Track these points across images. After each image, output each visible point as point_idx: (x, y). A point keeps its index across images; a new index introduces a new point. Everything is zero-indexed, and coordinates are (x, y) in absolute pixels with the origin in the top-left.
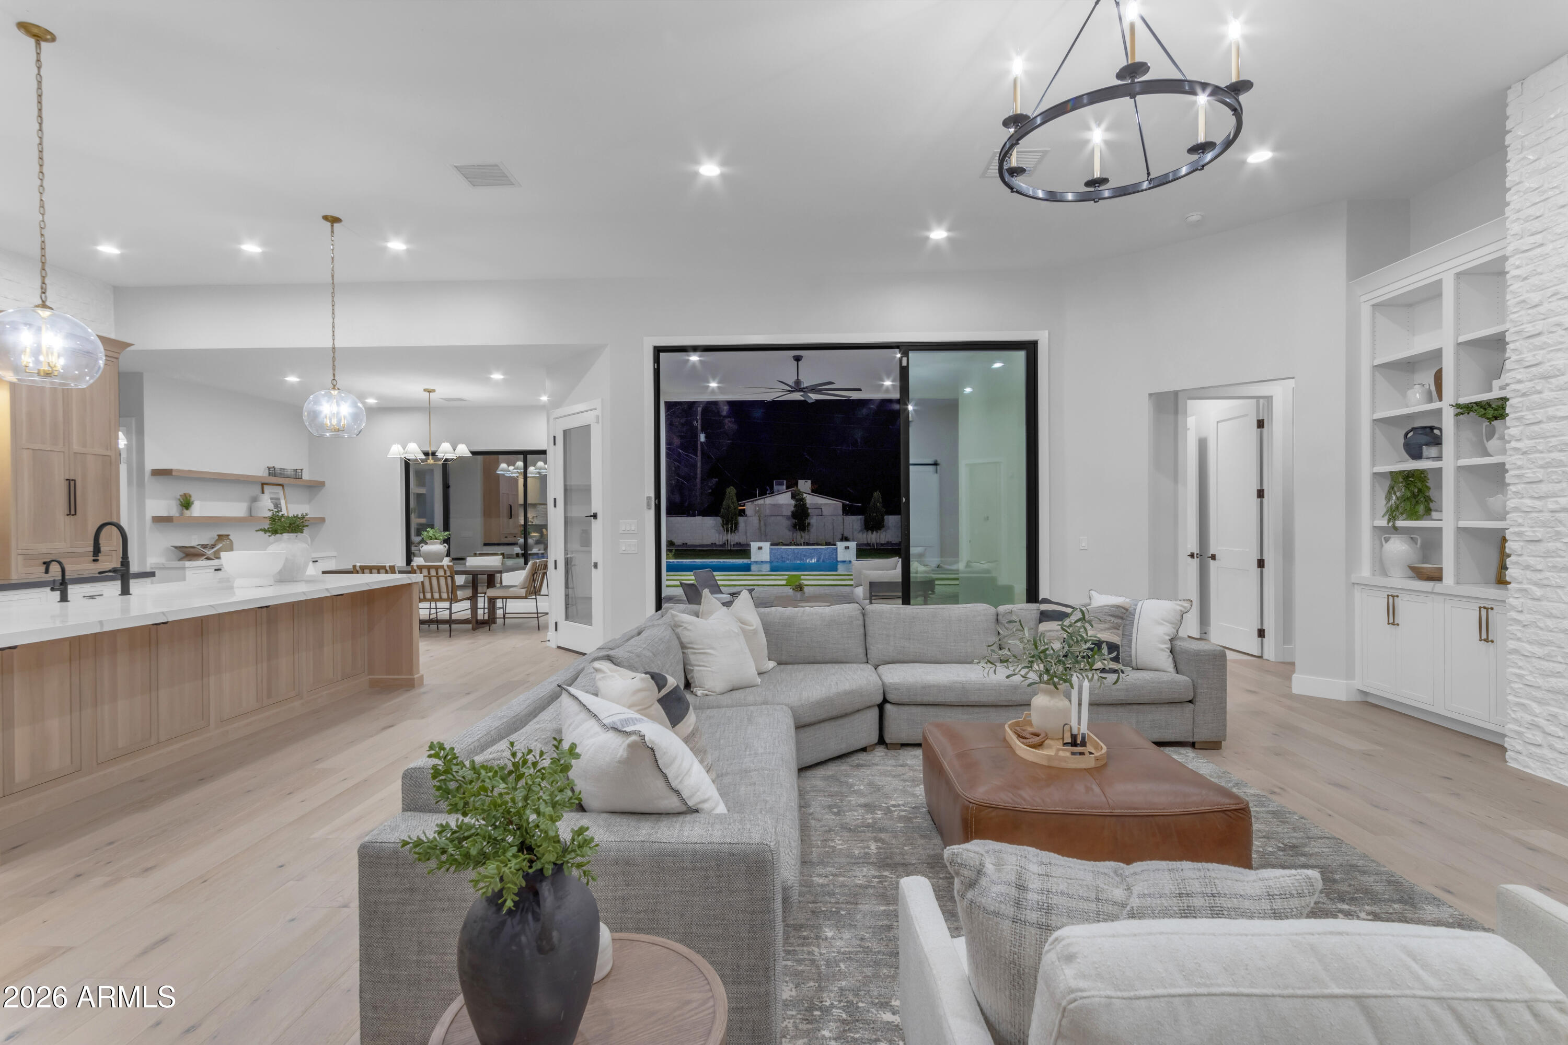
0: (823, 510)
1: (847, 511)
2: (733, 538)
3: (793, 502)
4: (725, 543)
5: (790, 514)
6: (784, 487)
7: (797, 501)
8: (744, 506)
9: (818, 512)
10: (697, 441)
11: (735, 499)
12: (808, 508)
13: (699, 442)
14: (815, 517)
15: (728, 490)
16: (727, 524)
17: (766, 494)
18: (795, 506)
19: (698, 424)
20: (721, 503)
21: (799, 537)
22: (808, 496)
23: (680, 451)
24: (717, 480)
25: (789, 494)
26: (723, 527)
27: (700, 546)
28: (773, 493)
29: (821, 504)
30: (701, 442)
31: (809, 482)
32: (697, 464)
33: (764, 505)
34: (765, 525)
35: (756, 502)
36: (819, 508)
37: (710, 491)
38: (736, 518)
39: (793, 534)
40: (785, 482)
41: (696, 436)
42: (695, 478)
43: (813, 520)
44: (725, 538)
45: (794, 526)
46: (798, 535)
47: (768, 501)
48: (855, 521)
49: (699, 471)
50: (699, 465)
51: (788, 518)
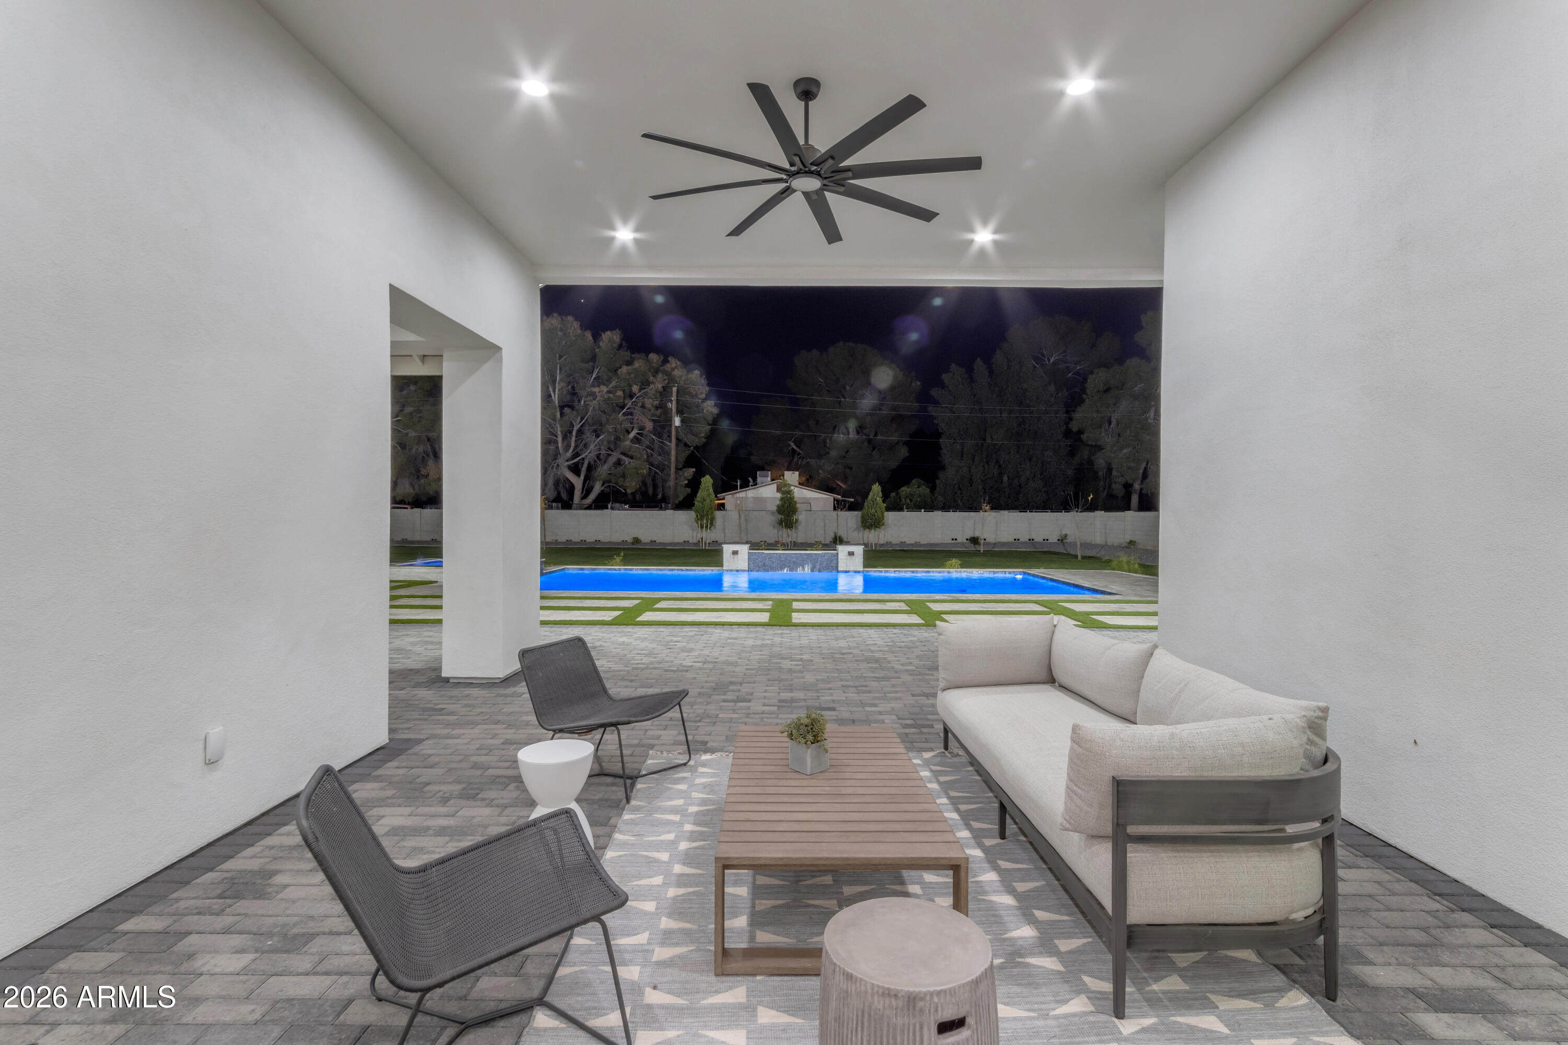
0: (812, 505)
1: (838, 505)
2: (709, 536)
3: (779, 495)
4: (699, 541)
5: (775, 508)
6: (769, 479)
7: (783, 493)
8: (724, 499)
9: (805, 506)
10: (671, 425)
11: (711, 490)
12: (796, 503)
13: (673, 427)
14: (804, 513)
15: (703, 480)
16: (702, 519)
17: (748, 486)
18: (782, 499)
19: (673, 406)
20: (695, 496)
21: (785, 535)
22: (796, 488)
23: (654, 437)
24: (694, 470)
25: (774, 487)
26: (697, 522)
27: (671, 544)
28: (756, 484)
29: (810, 498)
30: (676, 427)
31: (797, 473)
32: (671, 451)
33: (746, 498)
34: (746, 520)
35: (738, 495)
36: (807, 502)
37: (687, 482)
38: (712, 513)
39: (778, 531)
40: (770, 472)
41: (670, 420)
42: (669, 467)
43: (801, 516)
44: (699, 536)
45: (780, 523)
46: (786, 535)
47: (750, 493)
48: (850, 519)
49: (673, 458)
50: (673, 452)
51: (773, 513)
